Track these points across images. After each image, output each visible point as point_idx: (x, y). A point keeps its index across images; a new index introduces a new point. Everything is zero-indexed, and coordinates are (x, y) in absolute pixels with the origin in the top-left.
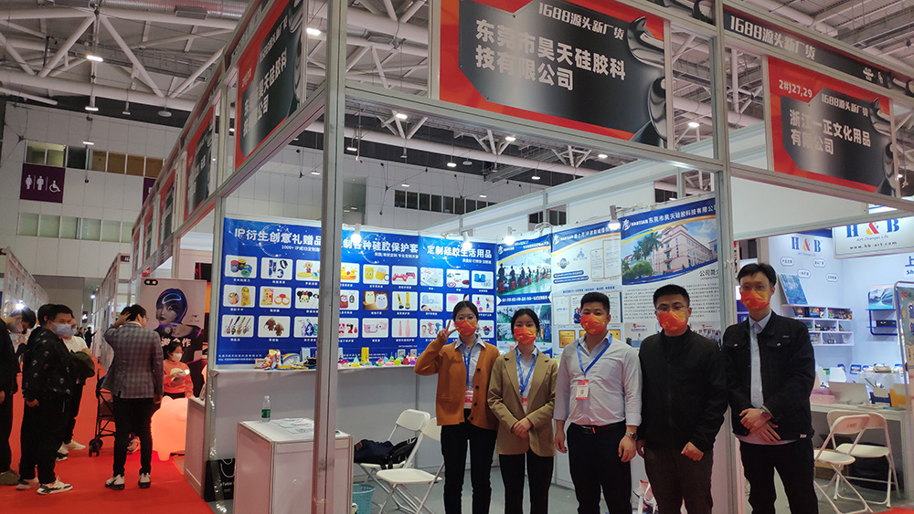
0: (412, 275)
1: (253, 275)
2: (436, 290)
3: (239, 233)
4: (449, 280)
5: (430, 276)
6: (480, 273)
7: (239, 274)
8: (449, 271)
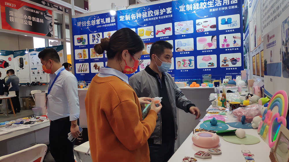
0: (169, 29)
1: (86, 43)
2: (188, 36)
3: (79, 24)
4: (198, 28)
5: (182, 27)
6: (226, 17)
7: (81, 44)
8: (197, 21)
